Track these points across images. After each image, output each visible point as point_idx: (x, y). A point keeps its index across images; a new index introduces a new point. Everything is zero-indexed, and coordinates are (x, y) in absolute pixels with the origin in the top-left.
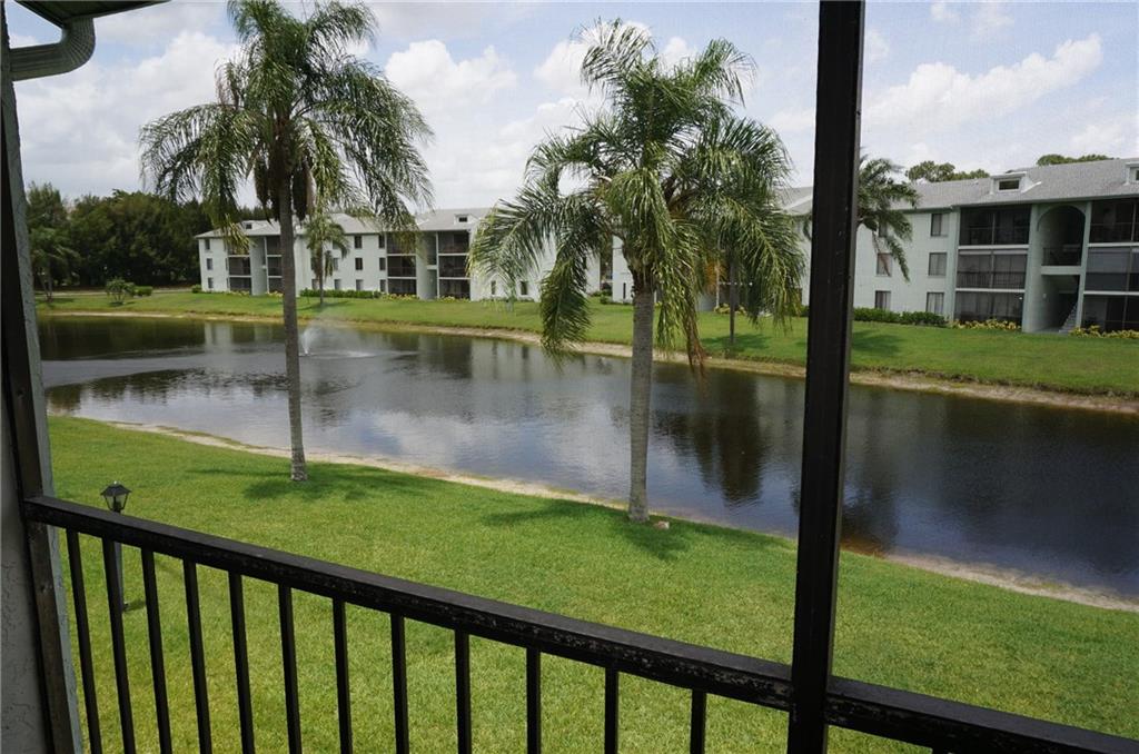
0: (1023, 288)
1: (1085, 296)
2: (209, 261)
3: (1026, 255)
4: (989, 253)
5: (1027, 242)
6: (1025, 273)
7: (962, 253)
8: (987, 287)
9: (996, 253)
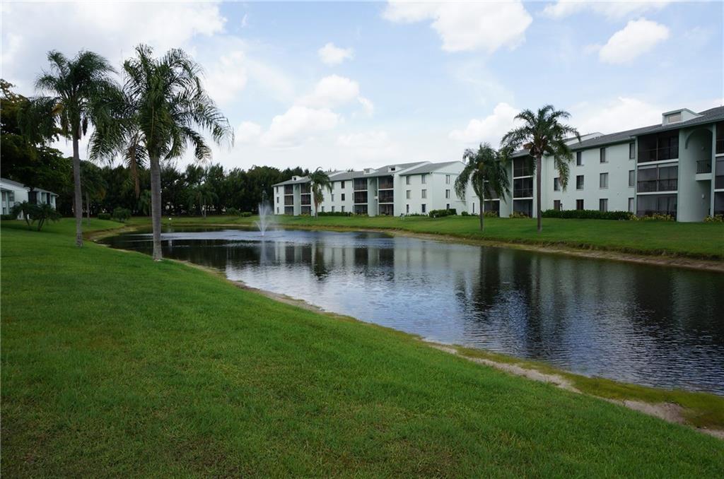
0: (676, 190)
1: (715, 193)
2: (278, 198)
3: (677, 166)
4: (655, 167)
5: (677, 157)
6: (677, 180)
7: (640, 168)
8: (655, 191)
9: (659, 166)
